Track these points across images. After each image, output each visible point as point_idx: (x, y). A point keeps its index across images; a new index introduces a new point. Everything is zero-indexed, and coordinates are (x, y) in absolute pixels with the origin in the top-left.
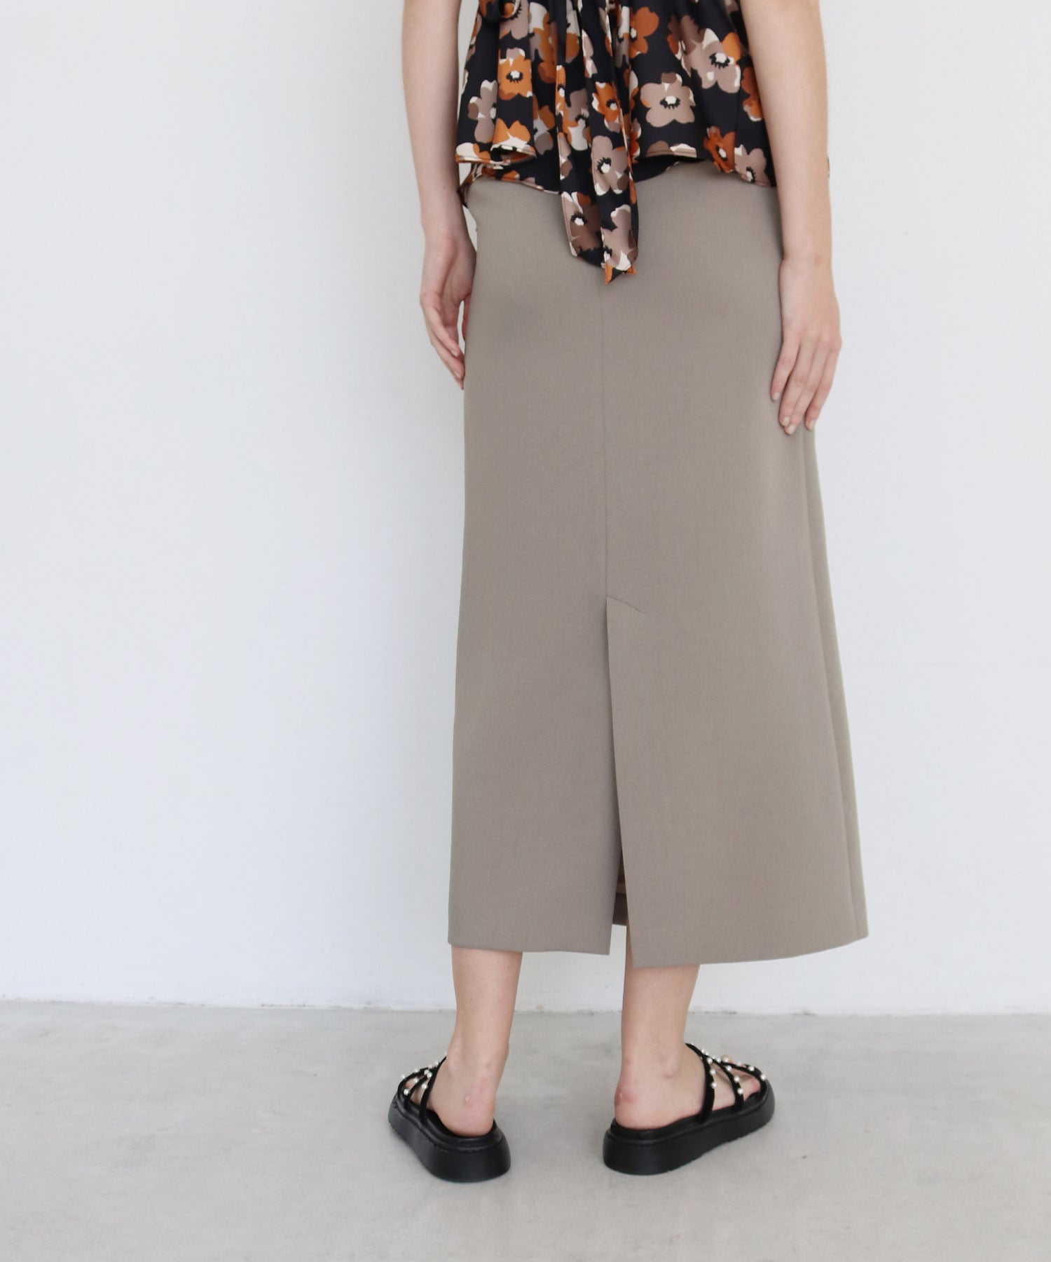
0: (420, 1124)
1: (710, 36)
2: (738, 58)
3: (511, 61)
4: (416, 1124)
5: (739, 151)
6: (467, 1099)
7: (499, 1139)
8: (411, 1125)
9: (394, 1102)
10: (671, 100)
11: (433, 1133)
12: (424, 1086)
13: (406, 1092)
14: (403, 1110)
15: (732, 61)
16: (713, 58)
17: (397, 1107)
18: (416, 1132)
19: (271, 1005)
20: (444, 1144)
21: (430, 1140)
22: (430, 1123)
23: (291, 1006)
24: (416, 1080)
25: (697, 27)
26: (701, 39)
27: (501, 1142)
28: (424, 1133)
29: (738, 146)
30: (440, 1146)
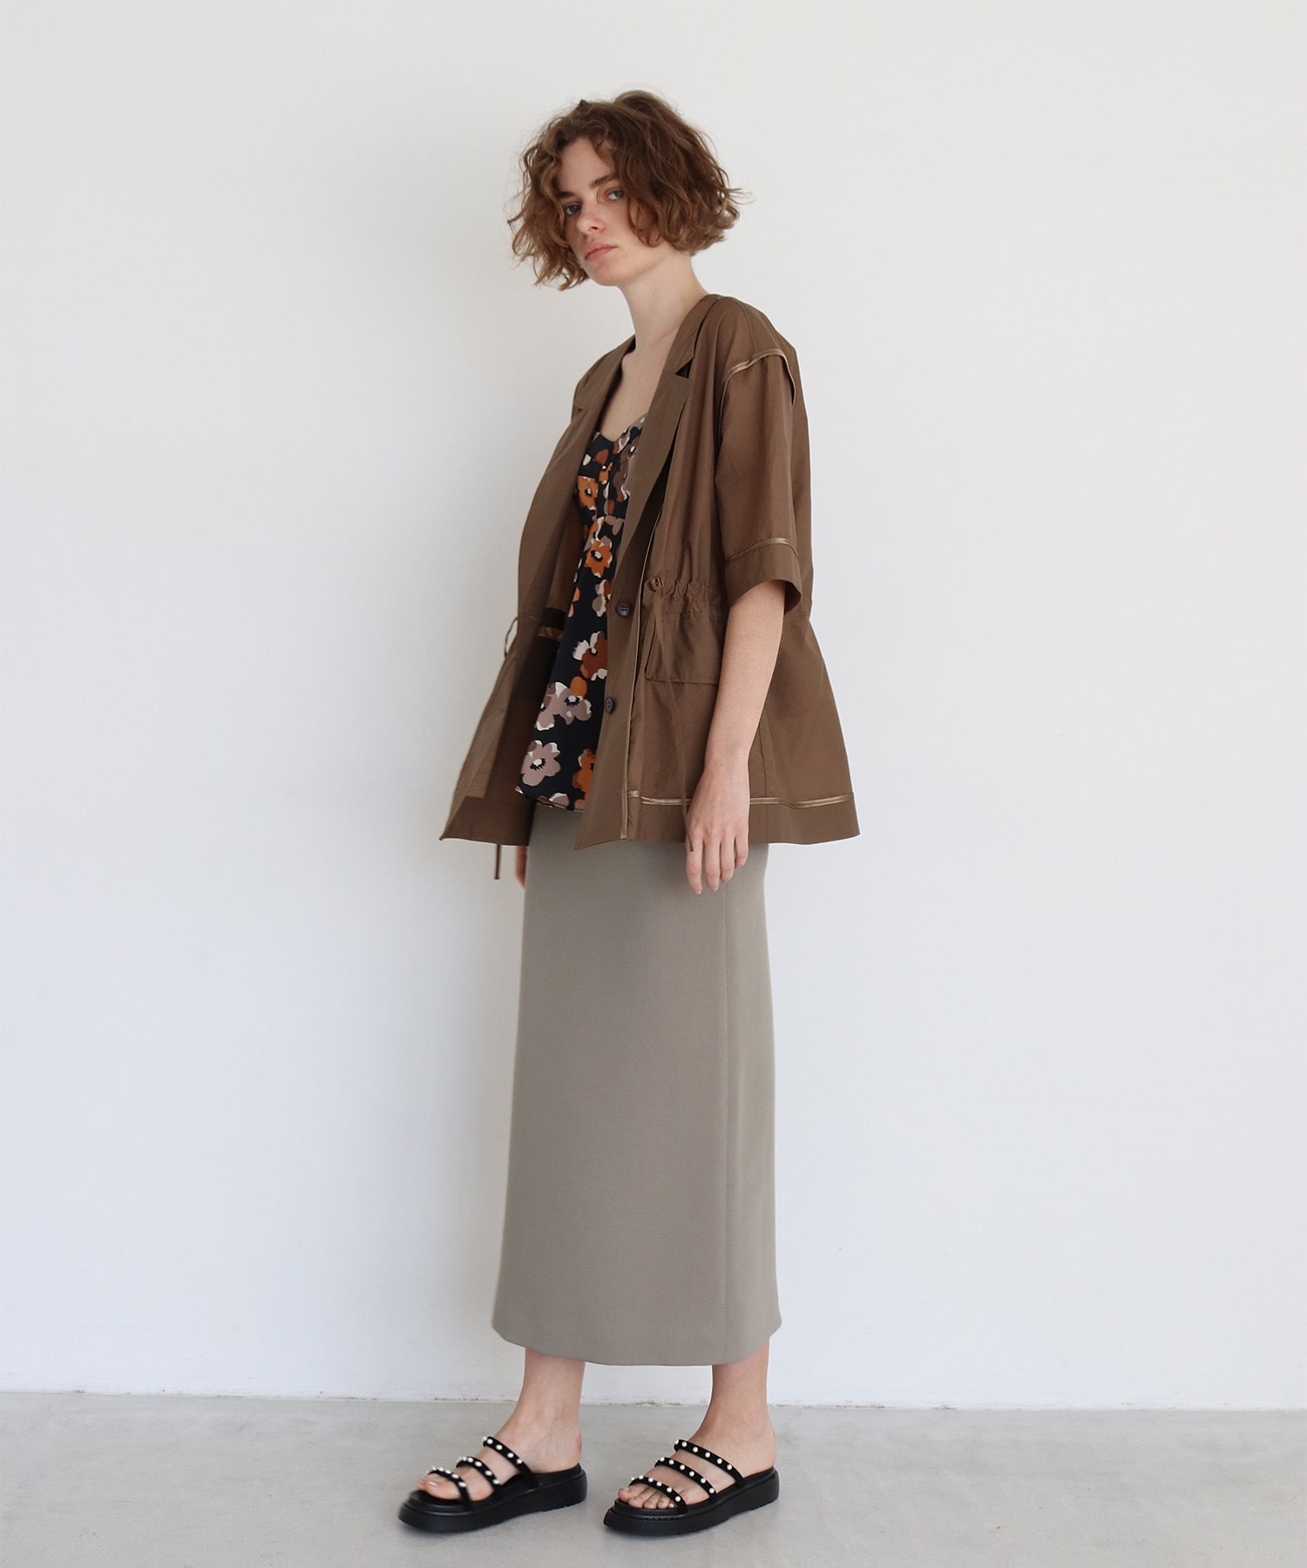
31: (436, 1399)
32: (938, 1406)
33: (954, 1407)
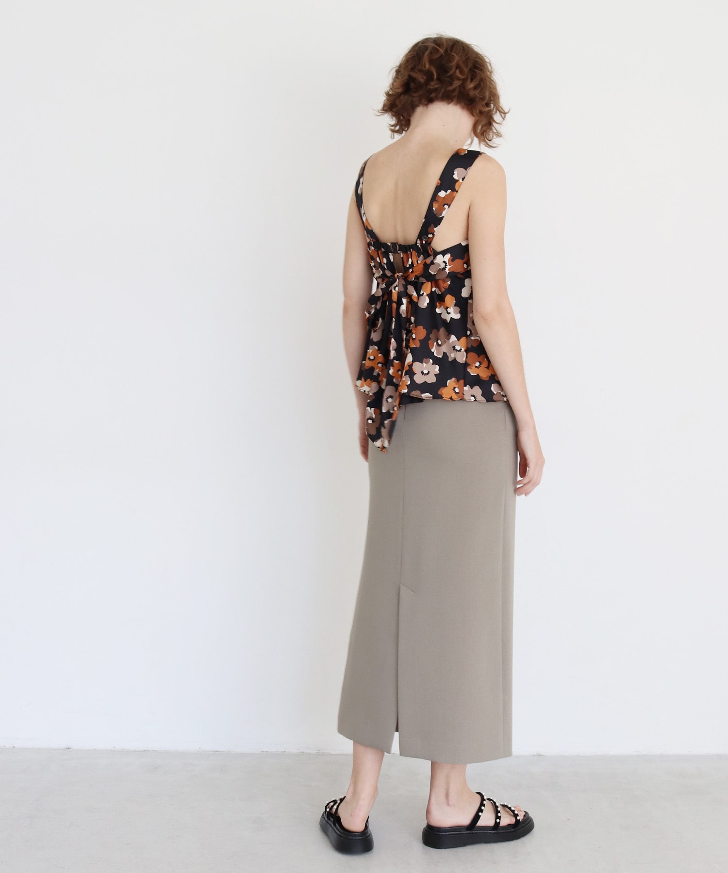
0: (333, 826)
1: (453, 338)
2: (466, 349)
3: (371, 351)
4: (331, 826)
5: (466, 388)
6: (352, 814)
7: (368, 835)
8: (329, 825)
9: (323, 815)
10: (425, 372)
11: (338, 830)
12: (335, 807)
13: (328, 810)
14: (326, 819)
15: (463, 350)
16: (454, 347)
17: (324, 817)
18: (330, 829)
19: (266, 752)
20: (342, 835)
21: (336, 832)
22: (337, 825)
23: (278, 752)
24: (332, 804)
25: (447, 333)
26: (449, 339)
27: (369, 836)
28: (334, 830)
29: (465, 386)
30: (340, 836)
31: (262, 752)
32: (535, 754)
33: (543, 754)
